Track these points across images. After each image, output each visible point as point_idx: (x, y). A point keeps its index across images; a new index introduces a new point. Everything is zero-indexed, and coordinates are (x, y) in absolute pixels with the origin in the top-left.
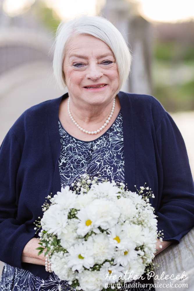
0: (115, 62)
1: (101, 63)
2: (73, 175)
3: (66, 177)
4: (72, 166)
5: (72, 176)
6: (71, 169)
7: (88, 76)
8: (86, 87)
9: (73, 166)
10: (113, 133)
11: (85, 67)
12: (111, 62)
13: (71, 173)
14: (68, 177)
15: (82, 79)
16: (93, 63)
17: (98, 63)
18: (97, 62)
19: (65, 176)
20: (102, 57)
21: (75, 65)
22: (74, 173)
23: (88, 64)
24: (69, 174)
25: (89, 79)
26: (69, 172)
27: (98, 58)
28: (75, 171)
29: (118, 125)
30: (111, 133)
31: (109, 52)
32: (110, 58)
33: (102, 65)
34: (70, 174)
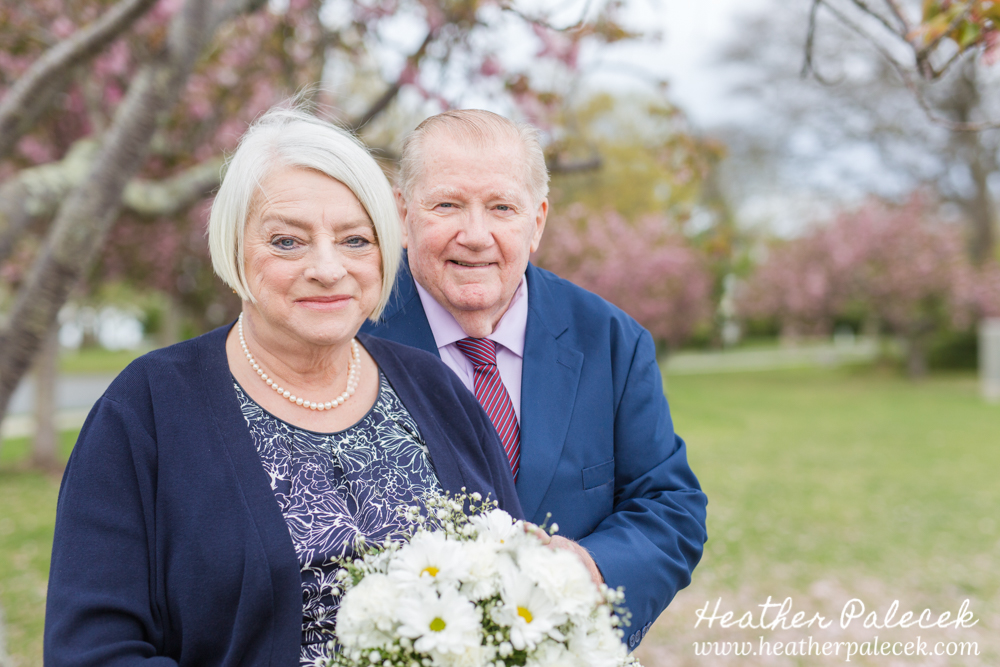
0: (377, 241)
1: (342, 243)
2: (316, 512)
3: (304, 523)
4: (307, 492)
5: (316, 515)
6: (309, 497)
7: (311, 273)
8: (301, 300)
9: (310, 489)
10: (383, 425)
11: (304, 248)
12: (365, 241)
13: (312, 508)
14: (308, 519)
15: (293, 281)
16: (325, 241)
17: (336, 242)
18: (333, 239)
19: (300, 520)
20: (347, 227)
21: (275, 244)
22: (317, 505)
23: (311, 242)
24: (307, 512)
25: (313, 280)
26: (304, 507)
27: (337, 230)
28: (320, 499)
29: (389, 407)
30: (378, 427)
31: (362, 216)
32: (364, 231)
33: (345, 248)
34: (310, 512)
